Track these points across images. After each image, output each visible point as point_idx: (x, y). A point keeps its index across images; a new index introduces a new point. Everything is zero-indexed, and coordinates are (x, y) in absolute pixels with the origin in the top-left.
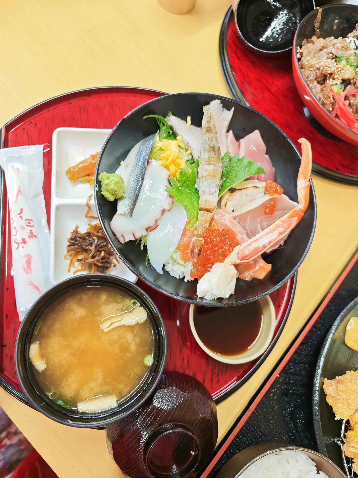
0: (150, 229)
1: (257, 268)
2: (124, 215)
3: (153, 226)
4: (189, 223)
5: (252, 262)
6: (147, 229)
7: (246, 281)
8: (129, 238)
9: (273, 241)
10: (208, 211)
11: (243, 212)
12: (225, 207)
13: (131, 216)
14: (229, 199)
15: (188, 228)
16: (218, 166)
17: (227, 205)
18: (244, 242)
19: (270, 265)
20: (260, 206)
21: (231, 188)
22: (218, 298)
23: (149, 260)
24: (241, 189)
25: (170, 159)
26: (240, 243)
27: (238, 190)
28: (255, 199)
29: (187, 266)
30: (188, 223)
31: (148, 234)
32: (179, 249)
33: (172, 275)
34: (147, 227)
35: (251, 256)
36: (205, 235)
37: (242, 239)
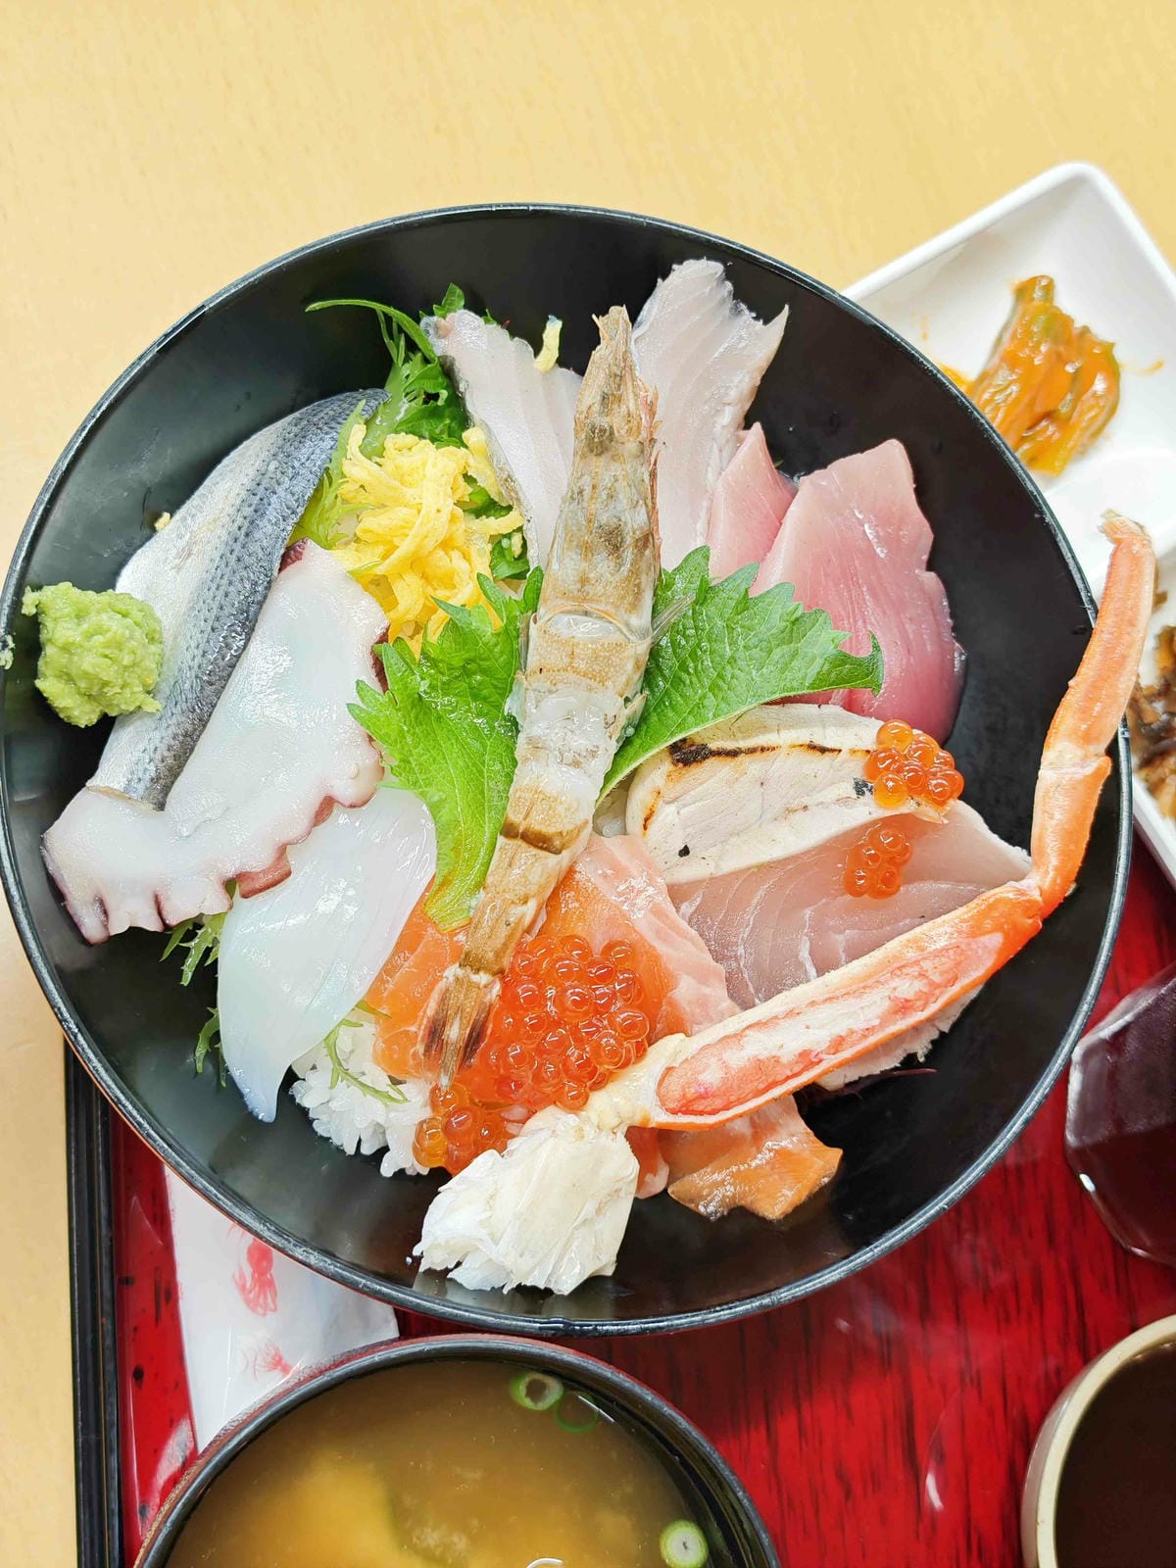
0: (248, 886)
1: (760, 1159)
2: (123, 796)
3: (264, 872)
4: (442, 885)
5: (742, 1127)
6: (229, 885)
7: (699, 1215)
8: (133, 913)
9: (855, 1037)
10: (536, 846)
11: (730, 865)
12: (645, 827)
13: (161, 806)
14: (668, 795)
15: (432, 911)
16: (624, 630)
17: (654, 818)
18: (712, 1021)
19: (835, 1155)
20: (825, 848)
21: (684, 740)
22: (519, 1286)
23: (216, 1037)
24: (733, 754)
25: (405, 547)
26: (688, 1025)
27: (719, 753)
28: (805, 808)
29: (400, 1098)
30: (438, 886)
31: (231, 907)
32: (372, 1011)
33: (320, 1128)
34: (230, 872)
35: (733, 1098)
36: (506, 962)
37: (703, 1003)
